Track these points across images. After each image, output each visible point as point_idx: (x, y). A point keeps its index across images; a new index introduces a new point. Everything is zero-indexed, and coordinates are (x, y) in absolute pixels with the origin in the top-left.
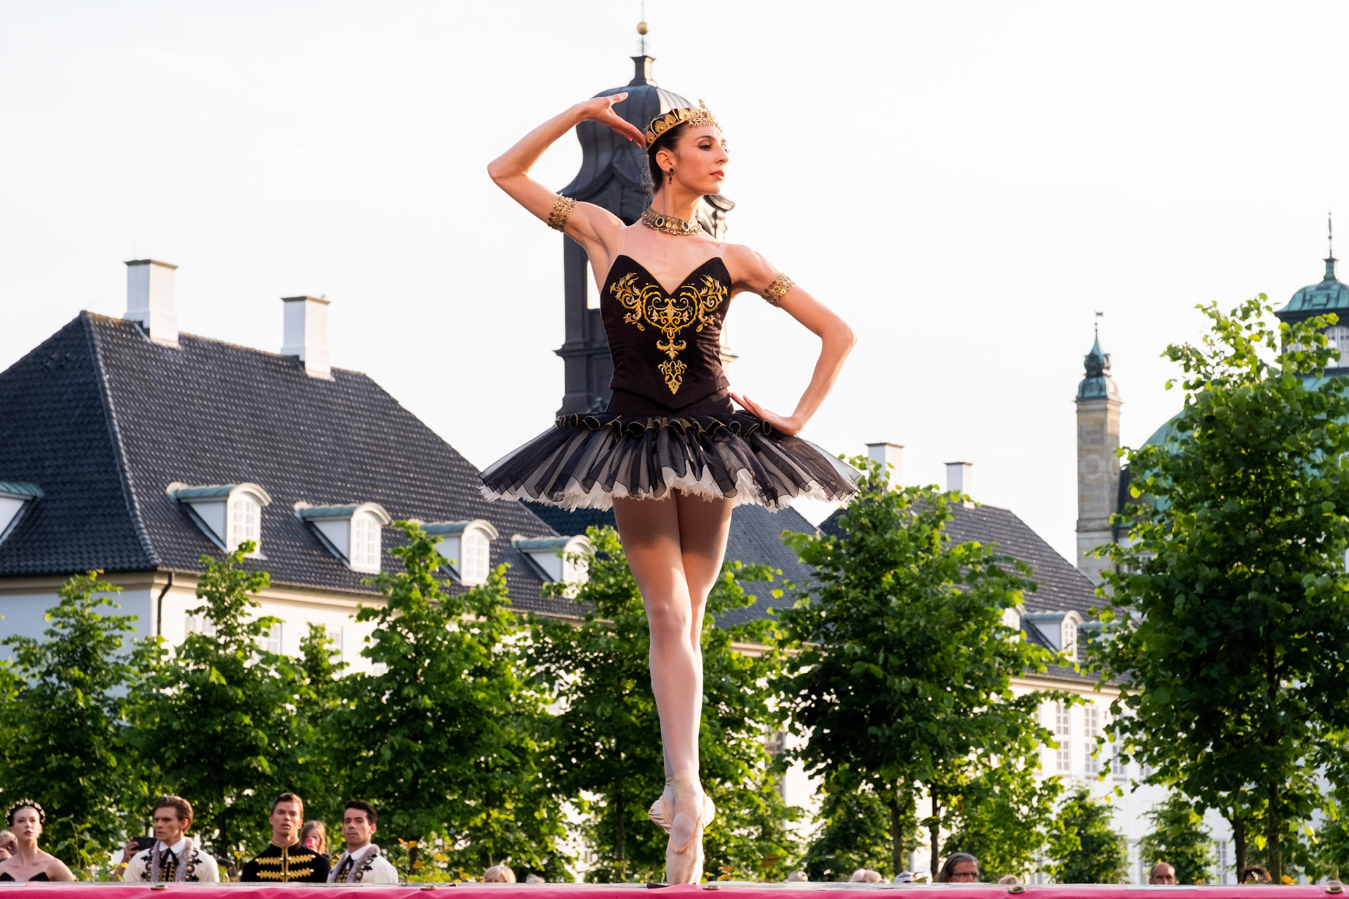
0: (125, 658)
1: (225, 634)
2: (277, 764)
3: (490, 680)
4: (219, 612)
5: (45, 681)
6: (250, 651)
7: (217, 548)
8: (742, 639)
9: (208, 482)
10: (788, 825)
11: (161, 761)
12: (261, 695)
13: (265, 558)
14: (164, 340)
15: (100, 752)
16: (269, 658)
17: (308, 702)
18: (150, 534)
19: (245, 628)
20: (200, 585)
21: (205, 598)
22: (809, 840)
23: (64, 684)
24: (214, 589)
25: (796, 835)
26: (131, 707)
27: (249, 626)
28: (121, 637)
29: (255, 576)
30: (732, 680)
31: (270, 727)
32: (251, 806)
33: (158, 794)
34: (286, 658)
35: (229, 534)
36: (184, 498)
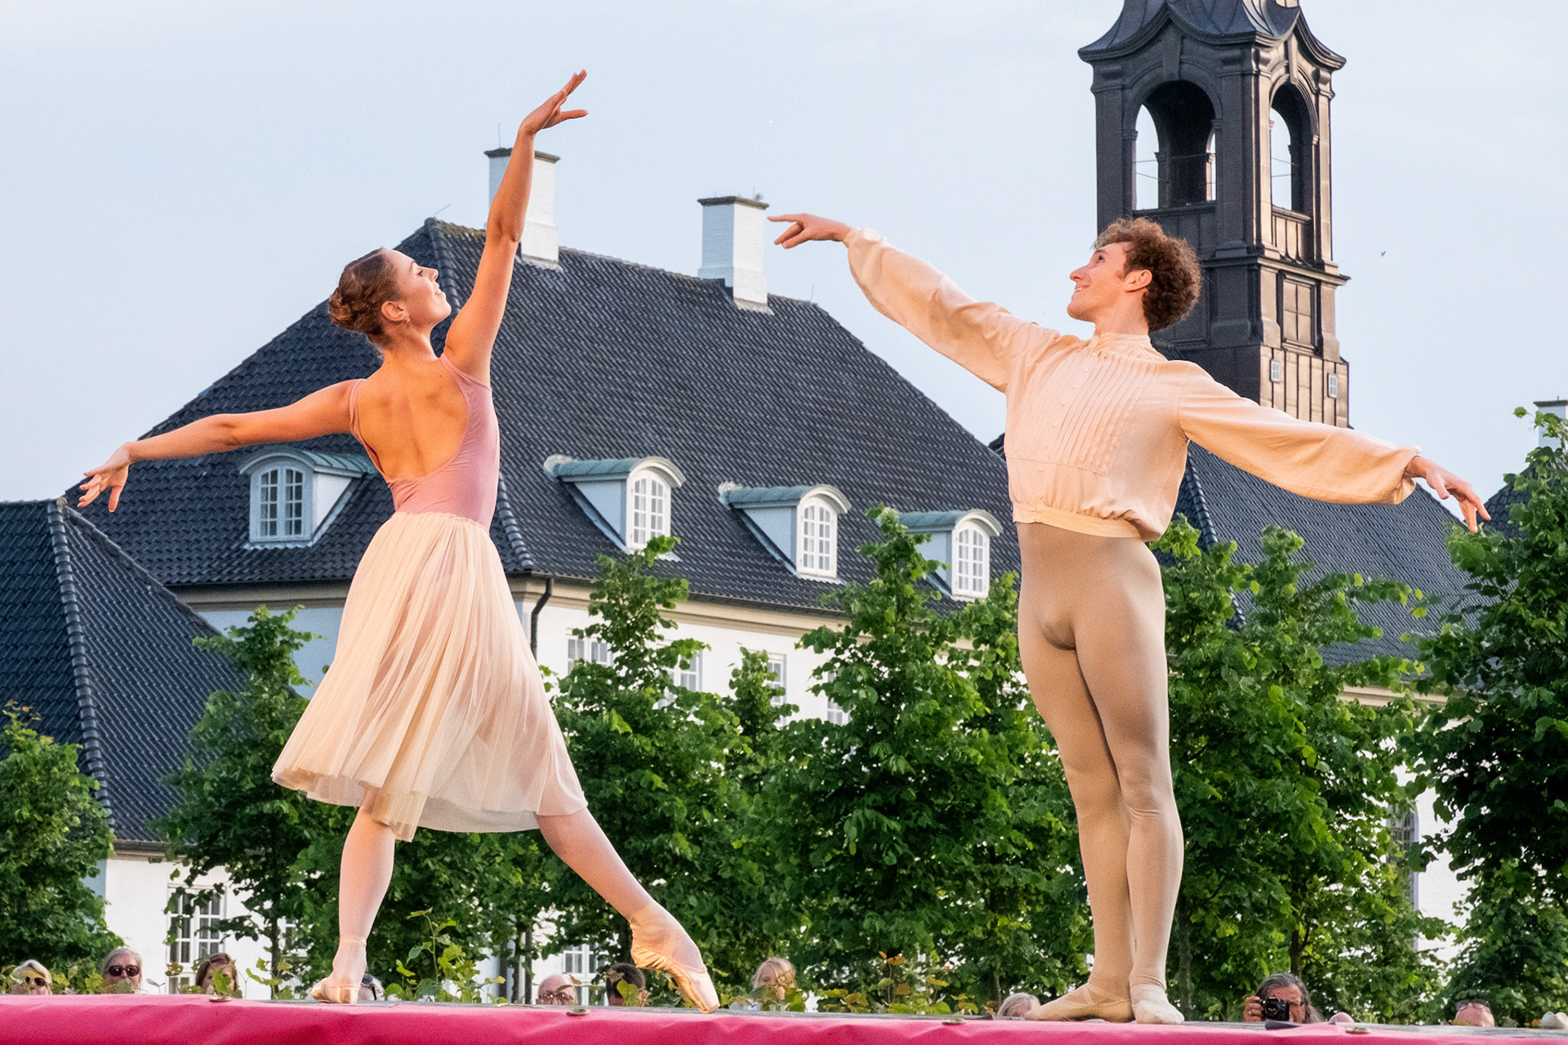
1: (626, 663)
2: (699, 844)
3: (993, 732)
4: (619, 636)
6: (662, 688)
7: (613, 545)
8: (1359, 681)
9: (601, 456)
10: (1422, 943)
12: (676, 747)
13: (677, 559)
14: (540, 259)
16: (688, 698)
17: (741, 760)
18: (520, 525)
19: (654, 655)
20: (593, 596)
21: (601, 614)
22: (1452, 966)
24: (613, 602)
25: (1433, 958)
27: (660, 652)
29: (669, 584)
30: (1346, 741)
31: (689, 793)
33: (534, 882)
34: (709, 696)
35: (630, 528)
36: (566, 476)
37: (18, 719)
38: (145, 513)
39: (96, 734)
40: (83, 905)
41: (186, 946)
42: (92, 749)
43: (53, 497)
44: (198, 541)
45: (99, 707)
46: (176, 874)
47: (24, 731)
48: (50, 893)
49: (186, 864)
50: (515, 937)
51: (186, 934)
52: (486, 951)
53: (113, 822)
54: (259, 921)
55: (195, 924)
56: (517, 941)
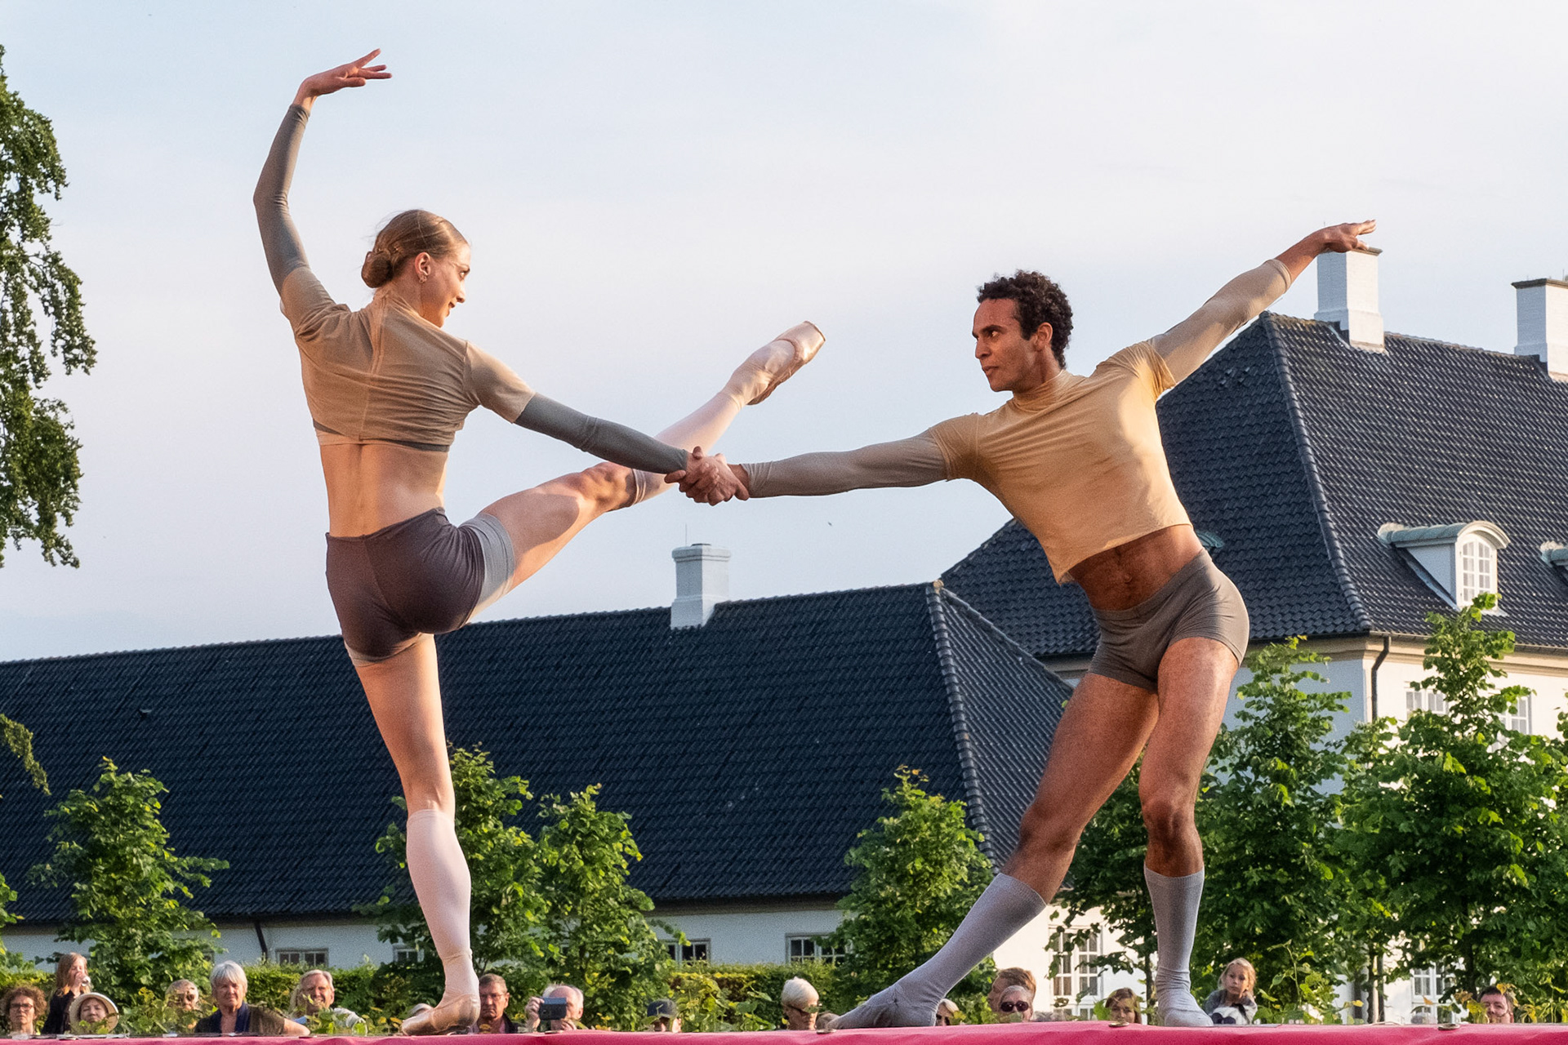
0: (1335, 745)
1: (1462, 711)
2: (1535, 873)
4: (1451, 686)
5: (1238, 775)
6: (1495, 733)
7: (1444, 604)
9: (1429, 522)
11: (1386, 871)
12: (1510, 786)
13: (1505, 615)
14: (1367, 344)
15: (1311, 863)
16: (1519, 741)
18: (1358, 589)
19: (1486, 703)
20: (1427, 652)
21: (1435, 668)
23: (1261, 779)
24: (1446, 656)
26: (1347, 806)
27: (1490, 700)
28: (1331, 718)
29: (1496, 637)
31: (1524, 828)
32: (1504, 928)
33: (1384, 914)
34: (1539, 739)
35: (1460, 587)
36: (1399, 542)
37: (909, 781)
38: (1014, 592)
39: (978, 793)
41: (1068, 981)
42: (976, 806)
43: (930, 581)
44: (1063, 615)
45: (979, 768)
46: (1056, 915)
47: (914, 791)
49: (1064, 906)
50: (1368, 963)
51: (1067, 969)
52: (1342, 977)
54: (1132, 955)
55: (1075, 960)
56: (1370, 968)
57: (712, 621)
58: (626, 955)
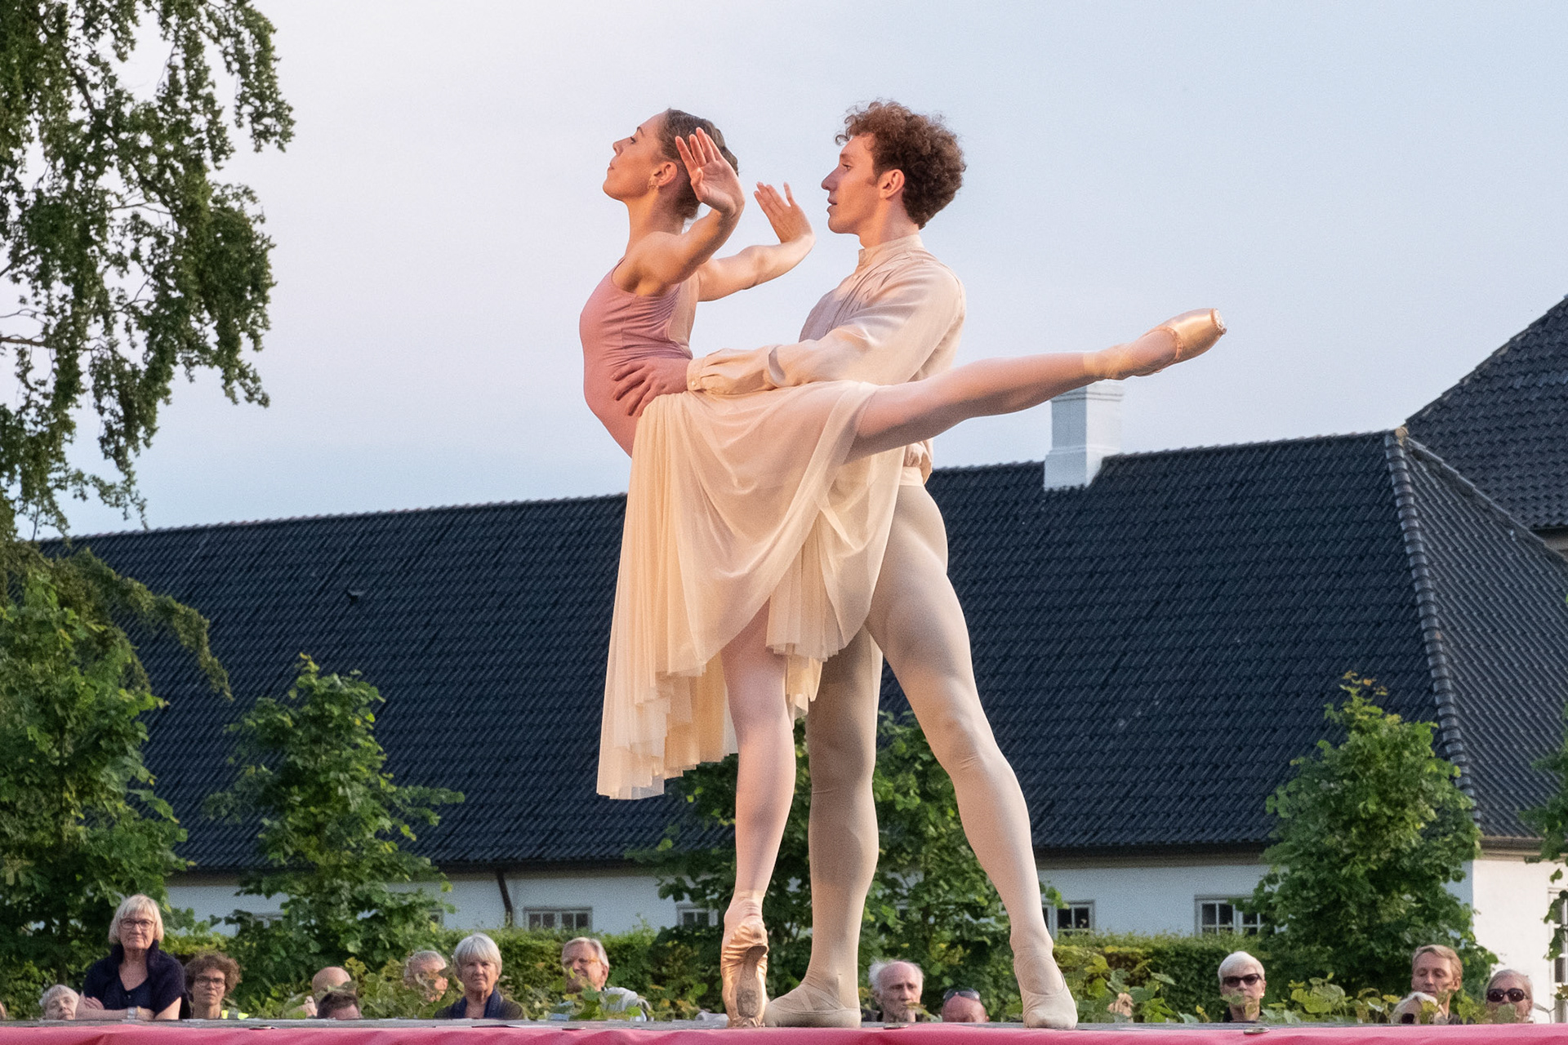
37: (1359, 694)
38: (1504, 443)
39: (1453, 711)
40: (1446, 916)
42: (1450, 729)
43: (1390, 427)
45: (1455, 678)
46: (1558, 876)
47: (1366, 708)
48: (1406, 901)
53: (1479, 815)
57: (1098, 479)
58: (983, 920)
